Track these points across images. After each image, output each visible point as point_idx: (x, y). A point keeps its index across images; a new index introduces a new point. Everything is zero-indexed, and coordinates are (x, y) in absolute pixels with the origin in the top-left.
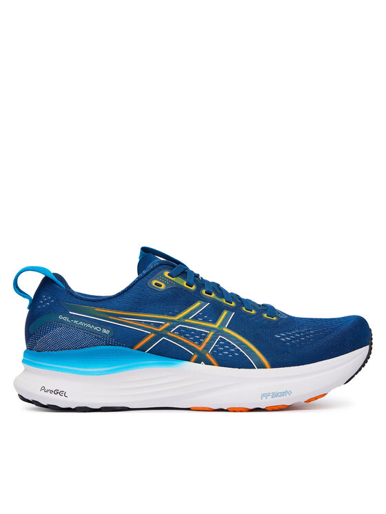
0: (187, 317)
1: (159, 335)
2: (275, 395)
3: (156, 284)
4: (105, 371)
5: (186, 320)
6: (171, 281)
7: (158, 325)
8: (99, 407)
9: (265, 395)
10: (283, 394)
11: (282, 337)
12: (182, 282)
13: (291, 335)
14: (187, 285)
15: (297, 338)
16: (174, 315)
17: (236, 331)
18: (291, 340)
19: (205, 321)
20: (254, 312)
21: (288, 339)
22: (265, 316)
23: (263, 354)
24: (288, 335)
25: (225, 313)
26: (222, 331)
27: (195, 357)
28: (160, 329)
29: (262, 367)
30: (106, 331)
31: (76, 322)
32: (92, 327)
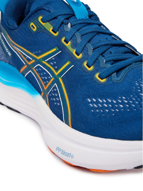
0: (44, 59)
1: (29, 68)
2: (64, 153)
3: (32, 26)
4: (6, 82)
5: (43, 62)
6: (42, 25)
7: (29, 60)
8: (5, 105)
10: (68, 155)
11: (92, 102)
12: (49, 27)
13: (99, 103)
14: (53, 30)
15: (103, 108)
16: (38, 55)
17: (65, 84)
18: (97, 108)
19: (53, 66)
20: (92, 68)
21: (95, 106)
22: (97, 76)
23: (72, 113)
24: (97, 103)
25: (68, 63)
26: (58, 80)
27: (43, 94)
28: (30, 63)
29: (67, 123)
30: (10, 54)
31: (2, 41)
32: (6, 48)
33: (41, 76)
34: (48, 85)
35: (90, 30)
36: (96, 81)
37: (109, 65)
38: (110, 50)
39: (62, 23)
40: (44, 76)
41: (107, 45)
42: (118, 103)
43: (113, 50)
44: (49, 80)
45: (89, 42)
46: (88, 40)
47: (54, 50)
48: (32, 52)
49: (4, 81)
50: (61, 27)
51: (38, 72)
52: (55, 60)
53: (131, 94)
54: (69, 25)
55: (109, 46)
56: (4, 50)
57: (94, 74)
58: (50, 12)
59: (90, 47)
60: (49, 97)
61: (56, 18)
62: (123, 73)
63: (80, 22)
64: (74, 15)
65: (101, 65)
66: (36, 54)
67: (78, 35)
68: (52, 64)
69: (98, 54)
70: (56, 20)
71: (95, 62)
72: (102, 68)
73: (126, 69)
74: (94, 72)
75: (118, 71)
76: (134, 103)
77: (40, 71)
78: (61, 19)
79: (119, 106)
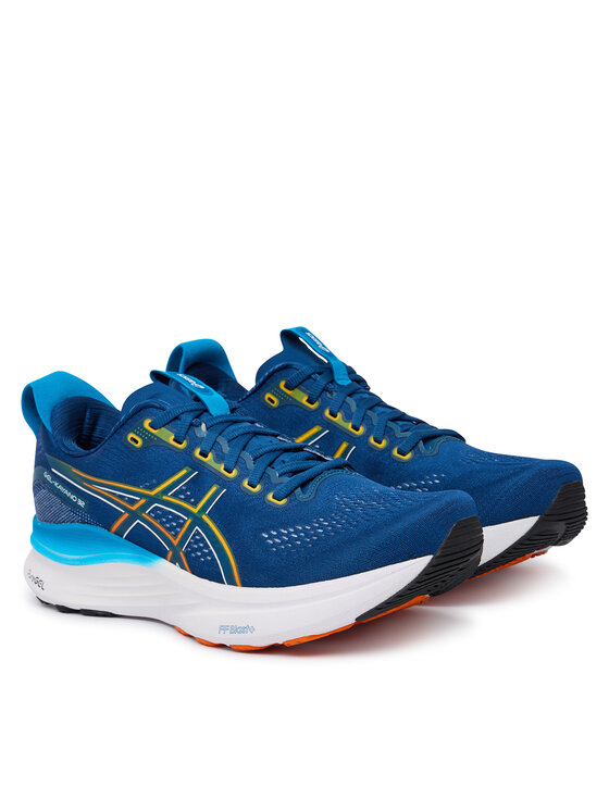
0: (165, 492)
1: (134, 516)
2: (234, 630)
4: (78, 560)
5: (165, 497)
6: (152, 434)
7: (132, 502)
8: (78, 608)
9: (223, 628)
10: (244, 630)
11: (271, 537)
12: (167, 436)
13: (284, 534)
14: (174, 440)
15: (291, 540)
16: (151, 488)
17: (215, 522)
18: (280, 544)
19: (186, 500)
20: (258, 488)
21: (277, 540)
22: (270, 497)
23: (237, 563)
24: (280, 535)
25: (214, 489)
26: (201, 520)
27: (170, 554)
28: (134, 508)
29: (232, 582)
30: (81, 503)
31: (56, 484)
32: (69, 495)
33: (162, 523)
34: (180, 536)
35: (241, 431)
36: (271, 505)
37: (286, 479)
38: (281, 458)
39: (191, 425)
40: (169, 521)
41: (275, 450)
42: (313, 528)
43: (286, 457)
44: (181, 526)
45: (243, 449)
46: (241, 446)
47: (184, 472)
48: (138, 486)
49: (73, 560)
50: (190, 432)
51: (155, 518)
52: (186, 490)
53: (332, 512)
54: (203, 426)
55: (278, 453)
56: (65, 499)
57: (265, 496)
58: (164, 409)
59: (248, 457)
60: (187, 554)
61: (177, 418)
62: (312, 487)
63: (221, 420)
64: (206, 411)
65: (274, 481)
66: (146, 488)
67: (223, 441)
68: (182, 497)
69: (264, 466)
70: (178, 422)
71: (263, 478)
72: (276, 485)
73: (314, 482)
74: (263, 493)
75: (303, 485)
76: (338, 523)
77: (159, 515)
78: (188, 418)
79: (316, 532)
